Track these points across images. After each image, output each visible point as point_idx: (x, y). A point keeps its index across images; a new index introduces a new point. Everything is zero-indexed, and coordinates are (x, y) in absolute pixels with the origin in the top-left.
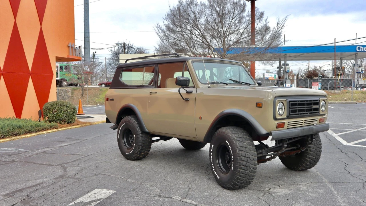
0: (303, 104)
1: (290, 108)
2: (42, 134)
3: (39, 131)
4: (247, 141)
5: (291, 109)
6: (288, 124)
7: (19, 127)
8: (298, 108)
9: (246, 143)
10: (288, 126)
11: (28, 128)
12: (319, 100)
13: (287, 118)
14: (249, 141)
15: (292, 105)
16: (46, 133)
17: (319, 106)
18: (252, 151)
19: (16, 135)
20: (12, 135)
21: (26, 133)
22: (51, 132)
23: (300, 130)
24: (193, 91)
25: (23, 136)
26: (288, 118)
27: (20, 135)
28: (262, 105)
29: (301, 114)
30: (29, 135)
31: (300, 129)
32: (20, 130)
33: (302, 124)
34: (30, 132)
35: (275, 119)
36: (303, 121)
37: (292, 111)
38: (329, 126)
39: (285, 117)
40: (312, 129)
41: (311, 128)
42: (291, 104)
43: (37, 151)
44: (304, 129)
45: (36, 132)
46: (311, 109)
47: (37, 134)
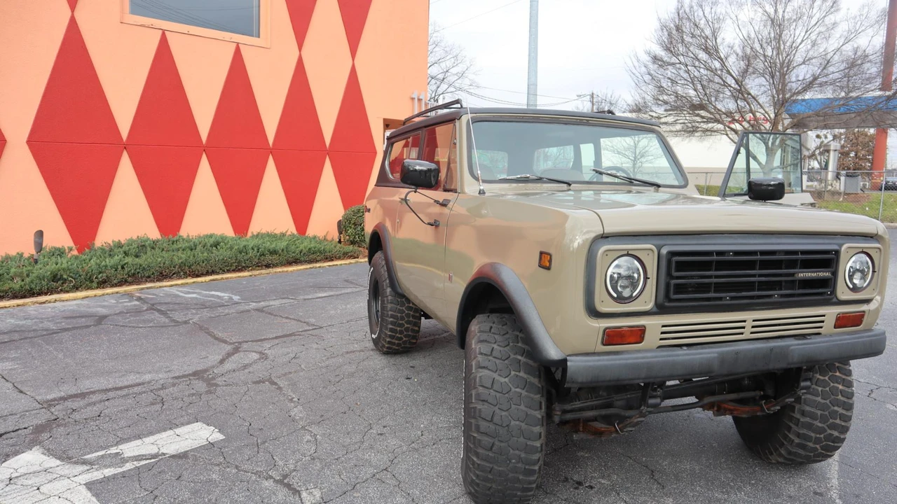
0: (750, 265)
1: (669, 274)
2: (320, 267)
3: (317, 261)
4: (513, 373)
5: (673, 282)
6: (662, 333)
7: (273, 252)
8: (717, 277)
9: (507, 380)
10: (661, 339)
11: (293, 255)
12: (837, 253)
13: (655, 310)
14: (522, 374)
15: (681, 266)
16: (329, 266)
17: (835, 274)
18: (522, 407)
19: (268, 266)
20: (259, 266)
21: (290, 263)
22: (341, 265)
23: (716, 355)
24: (449, 201)
25: (279, 270)
26: (661, 309)
27: (275, 266)
28: (550, 261)
29: (732, 298)
30: (290, 269)
31: (717, 353)
32: (275, 257)
33: (742, 334)
34: (296, 262)
35: (594, 313)
36: (745, 321)
37: (680, 289)
38: (885, 339)
39: (650, 306)
40: (784, 352)
41: (781, 347)
42: (677, 262)
43: (254, 304)
44: (737, 353)
45: (310, 262)
46: (793, 282)
47: (311, 266)
